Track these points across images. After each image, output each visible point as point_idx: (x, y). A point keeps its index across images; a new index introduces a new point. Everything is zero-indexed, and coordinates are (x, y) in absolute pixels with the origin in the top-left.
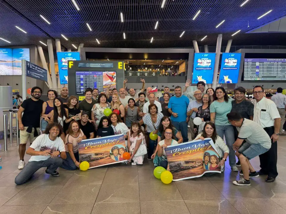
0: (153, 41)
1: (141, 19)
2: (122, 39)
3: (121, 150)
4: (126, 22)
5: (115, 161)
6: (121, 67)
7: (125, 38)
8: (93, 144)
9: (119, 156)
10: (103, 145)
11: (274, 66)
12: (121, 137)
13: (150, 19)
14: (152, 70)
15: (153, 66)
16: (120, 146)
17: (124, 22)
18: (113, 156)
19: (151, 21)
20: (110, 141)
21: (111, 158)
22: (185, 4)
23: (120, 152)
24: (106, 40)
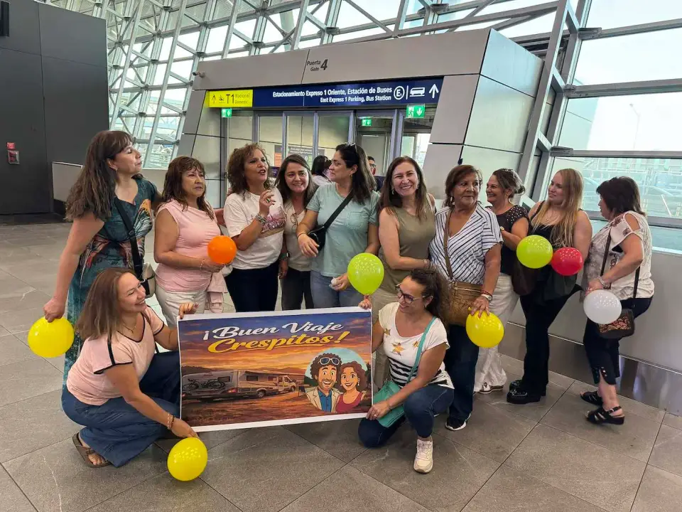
3: (349, 370)
5: (317, 409)
8: (241, 334)
9: (336, 395)
10: (283, 341)
12: (357, 321)
16: (347, 355)
18: (316, 392)
20: (313, 329)
21: (305, 397)
23: (343, 381)
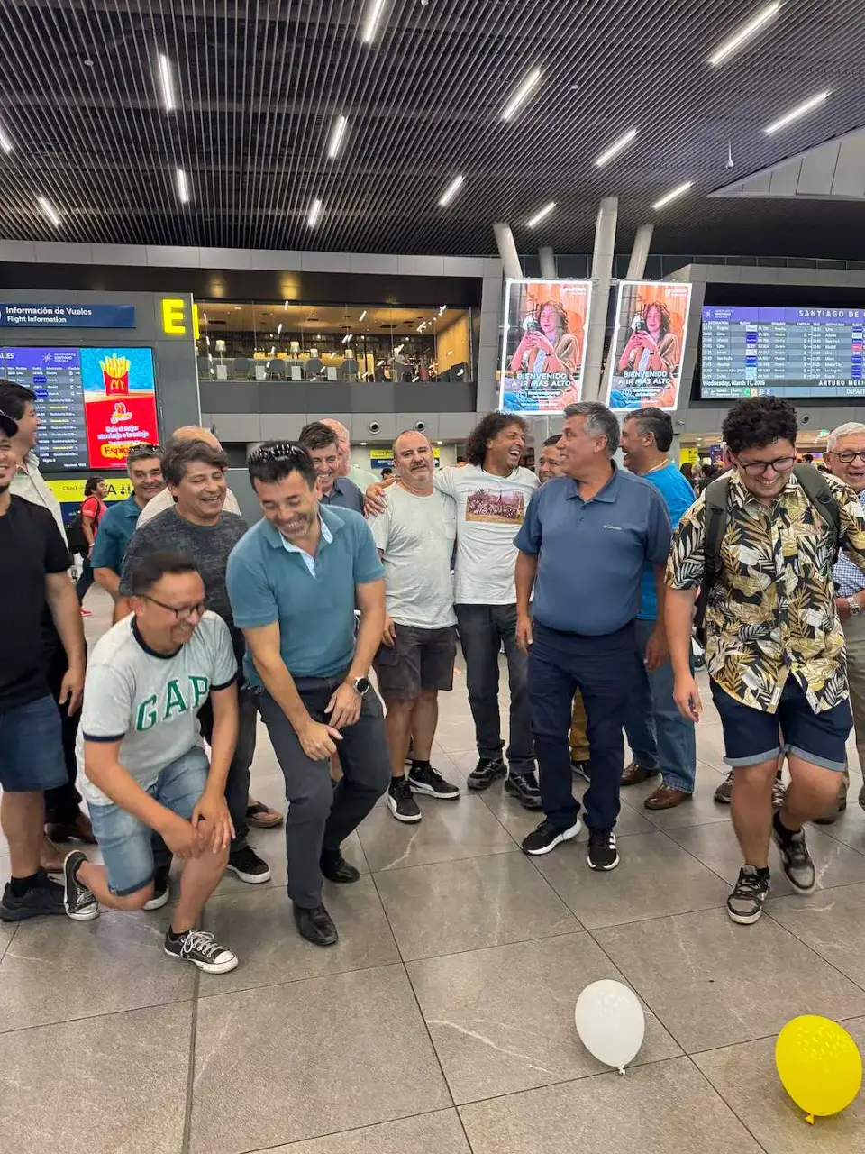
0: (323, 220)
1: (265, 102)
2: (173, 206)
4: (189, 114)
6: (176, 323)
7: (184, 195)
11: (811, 341)
13: (307, 102)
14: (320, 352)
15: (324, 338)
17: (180, 112)
19: (312, 116)
22: (476, 30)
24: (94, 207)
